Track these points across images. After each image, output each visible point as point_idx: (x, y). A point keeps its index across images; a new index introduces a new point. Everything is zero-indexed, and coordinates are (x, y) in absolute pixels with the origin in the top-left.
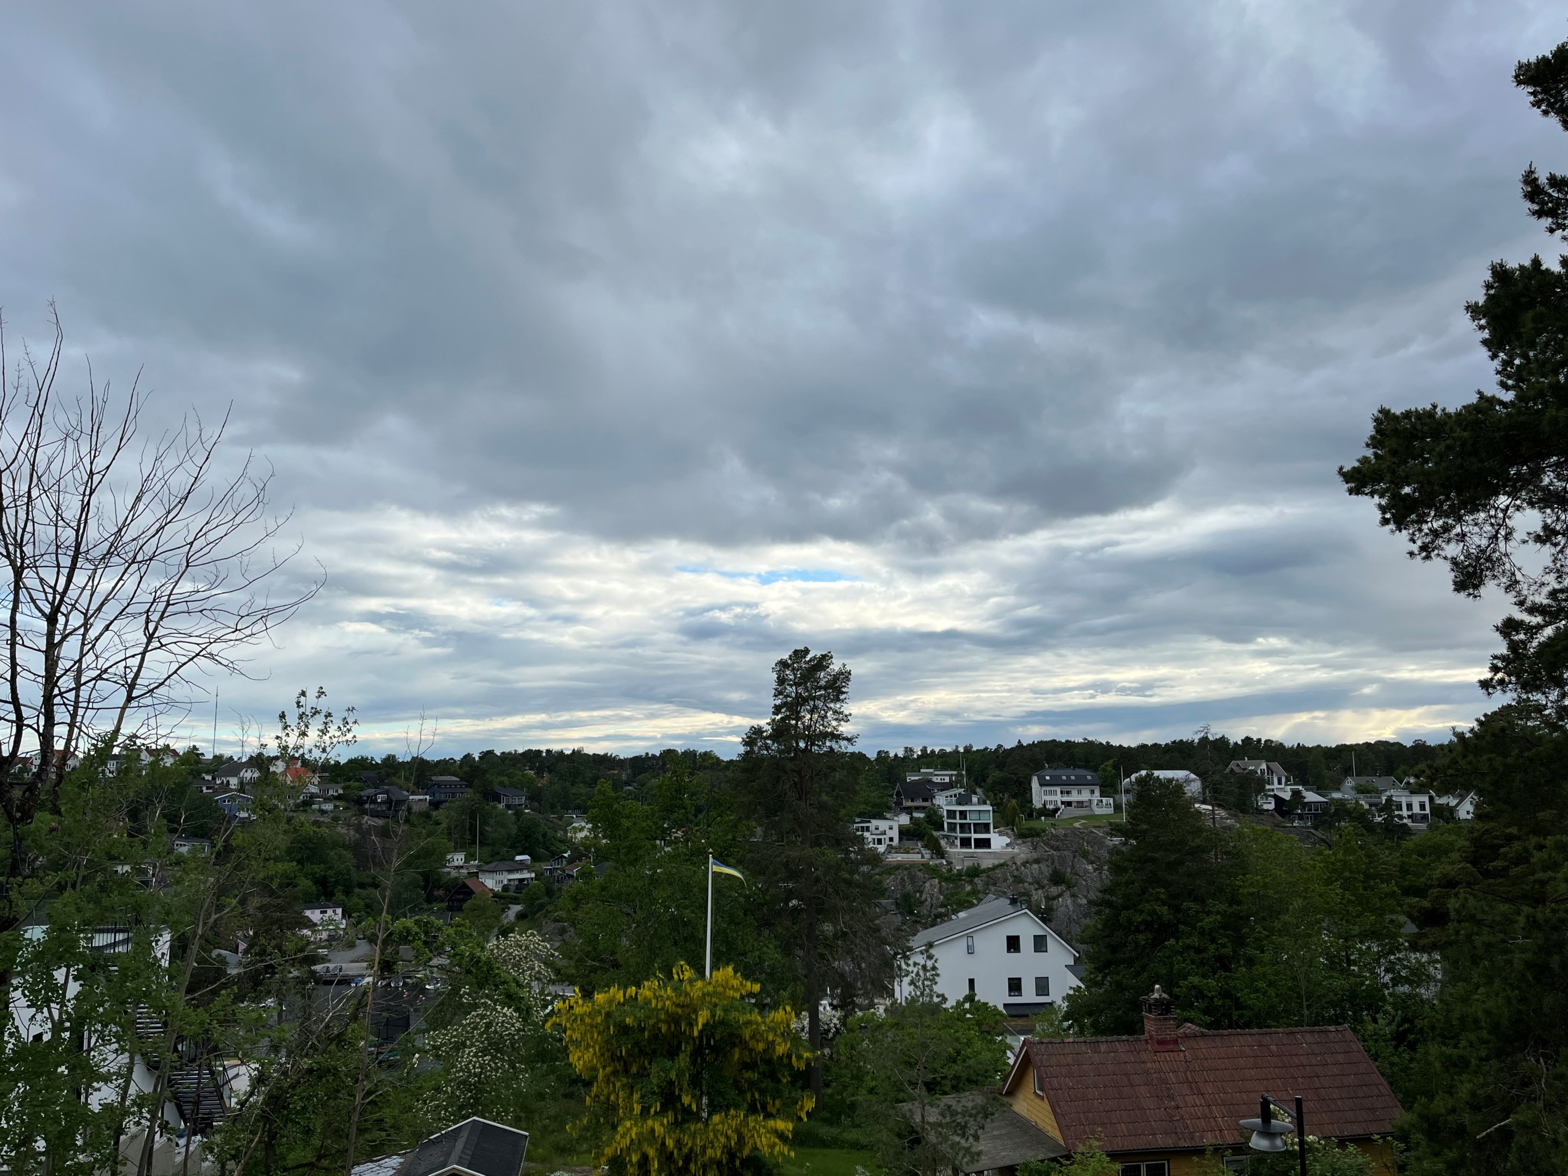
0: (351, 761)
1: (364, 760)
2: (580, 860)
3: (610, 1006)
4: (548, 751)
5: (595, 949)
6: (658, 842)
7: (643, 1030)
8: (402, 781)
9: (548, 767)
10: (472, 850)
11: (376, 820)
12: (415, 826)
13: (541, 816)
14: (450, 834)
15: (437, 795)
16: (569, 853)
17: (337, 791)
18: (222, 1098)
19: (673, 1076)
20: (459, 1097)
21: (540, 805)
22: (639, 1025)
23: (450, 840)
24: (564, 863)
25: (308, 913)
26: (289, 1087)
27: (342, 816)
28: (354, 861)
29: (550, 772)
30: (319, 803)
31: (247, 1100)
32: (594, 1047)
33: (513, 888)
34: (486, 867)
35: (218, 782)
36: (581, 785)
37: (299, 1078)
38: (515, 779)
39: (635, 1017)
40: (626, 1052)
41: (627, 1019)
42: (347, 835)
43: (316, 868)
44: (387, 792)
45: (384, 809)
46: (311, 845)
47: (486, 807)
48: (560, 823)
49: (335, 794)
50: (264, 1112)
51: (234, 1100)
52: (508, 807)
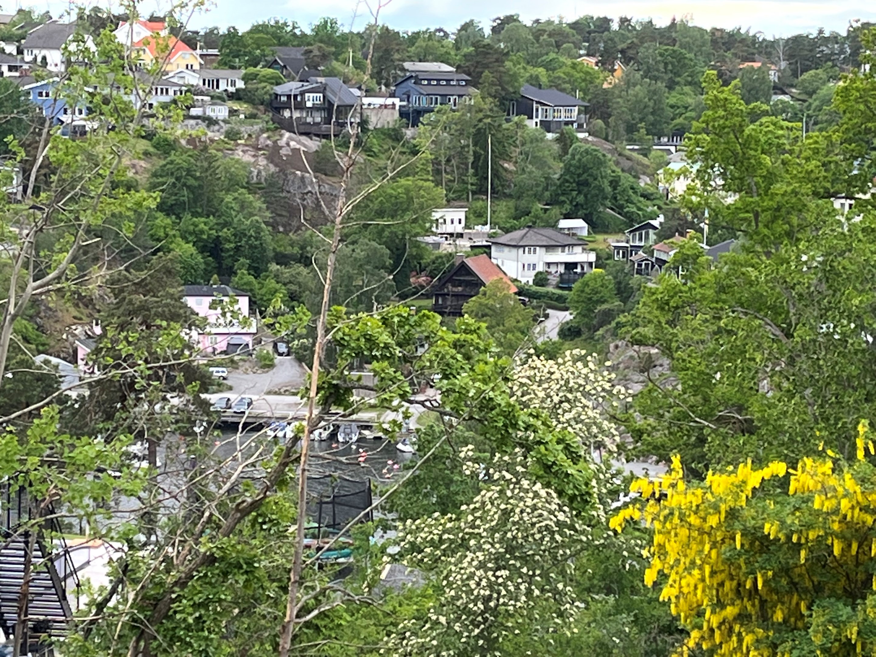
0: (256, 29)
1: (279, 27)
2: (682, 235)
3: (737, 497)
4: (624, 21)
5: (706, 400)
6: (837, 204)
7: (799, 546)
8: (349, 69)
9: (622, 52)
10: (480, 204)
11: (304, 139)
12: (375, 155)
13: (608, 146)
14: (437, 172)
15: (413, 98)
16: (661, 218)
17: (233, 84)
18: (65, 598)
19: (852, 632)
20: (459, 635)
21: (607, 124)
22: (789, 538)
23: (438, 183)
24: (652, 236)
25: (191, 302)
26: (175, 584)
27: (245, 130)
28: (268, 214)
29: (626, 61)
30: (203, 104)
31: (107, 600)
32: (701, 568)
33: (554, 280)
34: (505, 239)
35: (28, 58)
36: (687, 89)
37: (191, 570)
38: (559, 73)
39: (783, 523)
40: (765, 583)
41: (767, 526)
42: (255, 164)
43: (201, 223)
44: (322, 89)
45: (318, 120)
46: (191, 182)
47: (505, 126)
48: (645, 161)
49: (231, 89)
50: (134, 620)
51: (84, 599)
52: (546, 126)
